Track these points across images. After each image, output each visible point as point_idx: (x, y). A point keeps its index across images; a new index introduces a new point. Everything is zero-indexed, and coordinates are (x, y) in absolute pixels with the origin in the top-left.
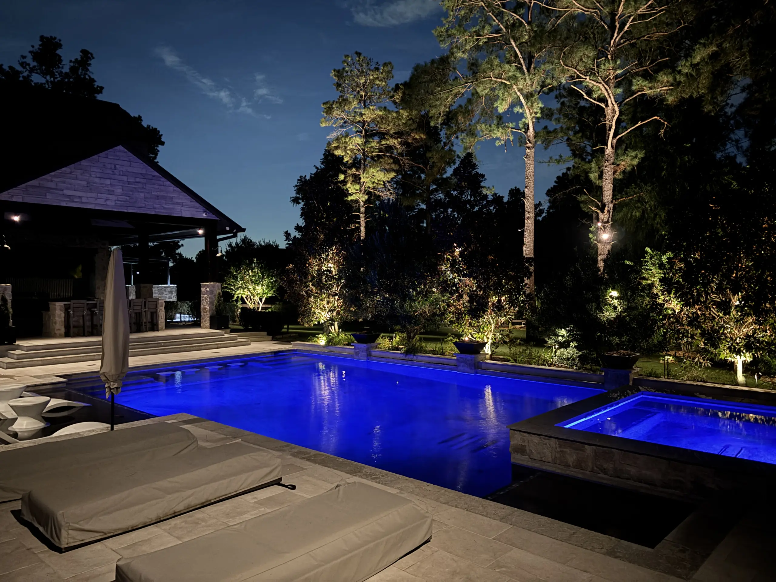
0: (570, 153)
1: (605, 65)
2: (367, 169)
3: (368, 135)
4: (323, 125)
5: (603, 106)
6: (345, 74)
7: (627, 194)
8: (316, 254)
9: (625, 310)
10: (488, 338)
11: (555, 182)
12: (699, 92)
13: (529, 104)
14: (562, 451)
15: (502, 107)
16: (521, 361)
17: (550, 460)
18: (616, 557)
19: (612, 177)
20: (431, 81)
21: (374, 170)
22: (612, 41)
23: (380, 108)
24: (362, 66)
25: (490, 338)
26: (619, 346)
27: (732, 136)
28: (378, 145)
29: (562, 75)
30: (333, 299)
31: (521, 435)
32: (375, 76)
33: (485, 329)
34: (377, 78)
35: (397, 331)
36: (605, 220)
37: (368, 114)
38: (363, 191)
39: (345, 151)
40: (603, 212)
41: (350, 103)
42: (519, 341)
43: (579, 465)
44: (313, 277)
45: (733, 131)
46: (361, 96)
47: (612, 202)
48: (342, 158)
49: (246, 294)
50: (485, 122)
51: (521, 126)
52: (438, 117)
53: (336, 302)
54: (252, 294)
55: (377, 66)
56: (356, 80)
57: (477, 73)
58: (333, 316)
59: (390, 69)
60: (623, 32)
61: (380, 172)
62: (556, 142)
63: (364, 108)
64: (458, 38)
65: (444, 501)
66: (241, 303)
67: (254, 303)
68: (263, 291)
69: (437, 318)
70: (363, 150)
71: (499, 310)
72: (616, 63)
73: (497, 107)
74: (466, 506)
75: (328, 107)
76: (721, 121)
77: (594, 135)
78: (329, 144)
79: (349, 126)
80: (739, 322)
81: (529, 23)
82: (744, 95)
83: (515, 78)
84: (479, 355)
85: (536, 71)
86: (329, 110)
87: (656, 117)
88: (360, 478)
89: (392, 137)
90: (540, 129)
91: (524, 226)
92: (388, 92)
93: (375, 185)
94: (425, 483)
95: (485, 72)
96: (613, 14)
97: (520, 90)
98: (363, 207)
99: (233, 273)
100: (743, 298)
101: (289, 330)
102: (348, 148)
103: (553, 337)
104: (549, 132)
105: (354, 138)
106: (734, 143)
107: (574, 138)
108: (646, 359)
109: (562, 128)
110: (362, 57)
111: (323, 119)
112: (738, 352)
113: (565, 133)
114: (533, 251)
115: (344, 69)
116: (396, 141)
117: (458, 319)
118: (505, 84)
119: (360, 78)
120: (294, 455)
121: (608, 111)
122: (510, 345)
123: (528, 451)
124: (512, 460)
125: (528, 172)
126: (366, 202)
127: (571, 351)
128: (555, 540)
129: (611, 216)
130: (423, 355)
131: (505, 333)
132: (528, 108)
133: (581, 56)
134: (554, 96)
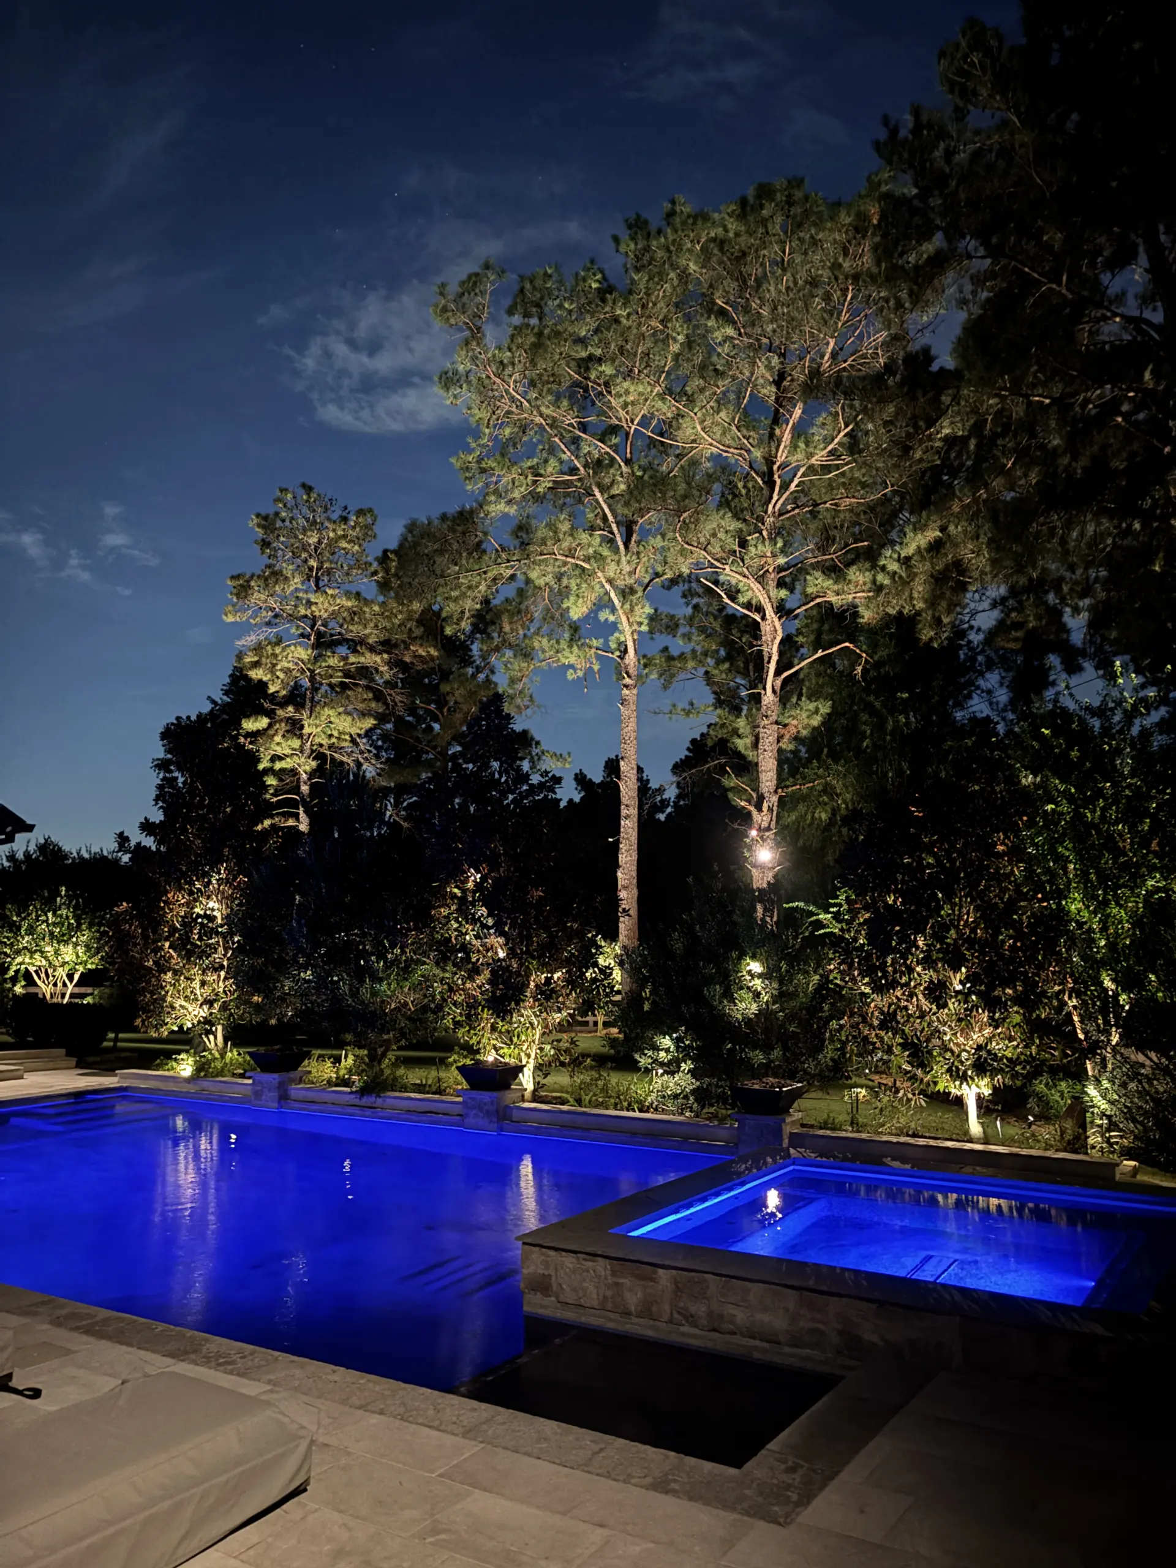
0: (711, 699)
1: (756, 546)
2: (318, 708)
3: (324, 643)
4: (230, 619)
5: (757, 617)
6: (279, 524)
7: (804, 778)
8: (181, 880)
9: (775, 999)
10: (529, 1056)
11: (688, 749)
12: (914, 606)
13: (627, 606)
14: (617, 1284)
15: (577, 611)
16: (590, 1101)
17: (595, 1303)
18: (667, 1492)
19: (775, 747)
20: (441, 552)
21: (331, 712)
22: (770, 507)
23: (348, 594)
24: (314, 511)
25: (533, 1056)
26: (767, 1069)
27: (981, 682)
28: (342, 664)
29: (681, 559)
30: (215, 977)
31: (543, 1254)
32: (340, 533)
33: (523, 1038)
34: (344, 537)
35: (349, 1044)
36: (765, 824)
37: (323, 603)
38: (308, 751)
39: (273, 672)
40: (760, 810)
41: (286, 579)
42: (588, 1060)
43: (647, 1311)
44: (173, 930)
45: (981, 674)
46: (311, 569)
47: (776, 792)
48: (262, 685)
49: (39, 963)
50: (550, 636)
51: (613, 646)
52: (460, 619)
53: (221, 984)
54: (50, 963)
55: (344, 514)
56: (301, 537)
57: (528, 544)
58: (211, 1014)
59: (369, 521)
60: (788, 493)
61: (343, 716)
62: (682, 676)
63: (316, 592)
64: (499, 476)
65: (358, 1403)
66: (23, 983)
67: (55, 985)
68: (78, 956)
69: (431, 1017)
70: (312, 671)
71: (547, 999)
72: (775, 544)
73: (568, 608)
74: (402, 1410)
75: (241, 586)
76: (962, 656)
77: (751, 667)
78: (240, 657)
79: (284, 624)
80: (964, 1022)
81: (628, 462)
82: (996, 614)
83: (598, 557)
84: (507, 1092)
85: (641, 547)
86: (243, 591)
87: (847, 644)
88: (191, 1366)
89: (372, 649)
90: (653, 649)
91: (619, 832)
92: (366, 563)
93: (334, 740)
94: (330, 1367)
95: (544, 542)
96: (769, 461)
97: (610, 581)
98: (305, 783)
99: (10, 918)
100: (968, 979)
101: (119, 1044)
102: (279, 667)
103: (650, 1053)
104: (671, 658)
105: (292, 648)
106: (984, 695)
107: (715, 672)
108: (820, 1094)
109: (694, 651)
110: (314, 495)
111: (230, 608)
112: (964, 1078)
113: (700, 662)
114: (635, 881)
115: (277, 514)
116: (378, 659)
117: (469, 1016)
118: (583, 569)
119: (309, 533)
120: (57, 1323)
121: (765, 627)
122: (573, 1071)
123: (555, 1287)
124: (526, 1308)
125: (626, 730)
126: (311, 775)
127: (683, 1081)
128: (560, 1468)
129: (774, 819)
130: (397, 1094)
131: (564, 1045)
132: (625, 613)
133: (714, 529)
134: (680, 594)
